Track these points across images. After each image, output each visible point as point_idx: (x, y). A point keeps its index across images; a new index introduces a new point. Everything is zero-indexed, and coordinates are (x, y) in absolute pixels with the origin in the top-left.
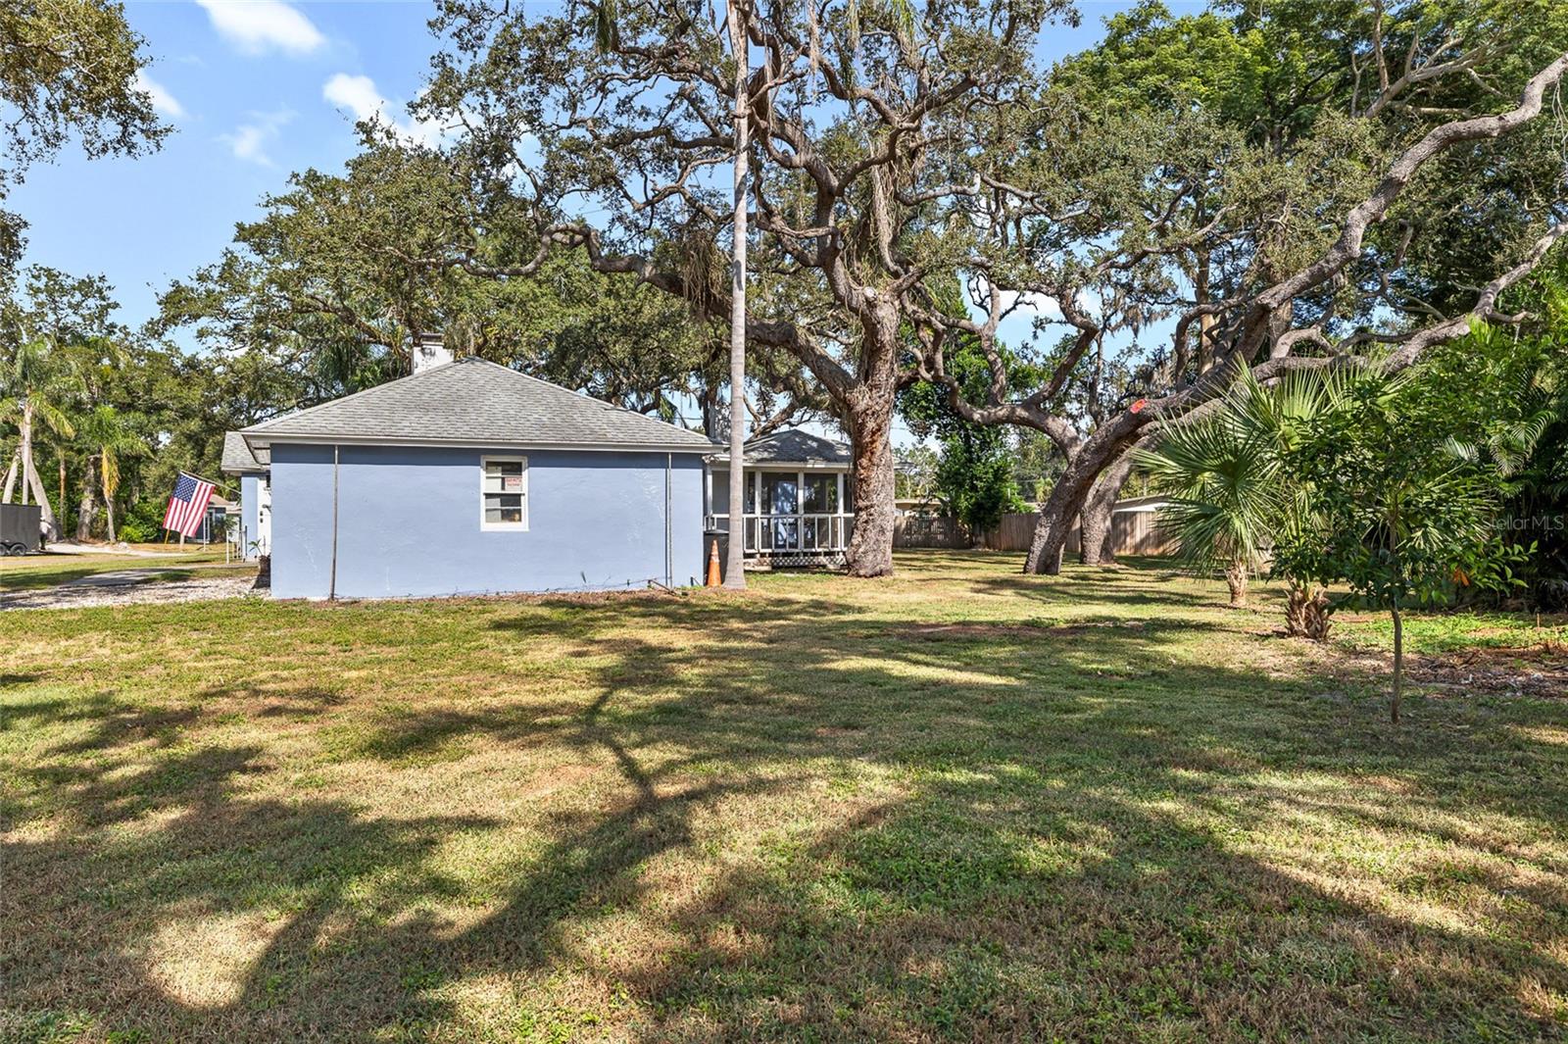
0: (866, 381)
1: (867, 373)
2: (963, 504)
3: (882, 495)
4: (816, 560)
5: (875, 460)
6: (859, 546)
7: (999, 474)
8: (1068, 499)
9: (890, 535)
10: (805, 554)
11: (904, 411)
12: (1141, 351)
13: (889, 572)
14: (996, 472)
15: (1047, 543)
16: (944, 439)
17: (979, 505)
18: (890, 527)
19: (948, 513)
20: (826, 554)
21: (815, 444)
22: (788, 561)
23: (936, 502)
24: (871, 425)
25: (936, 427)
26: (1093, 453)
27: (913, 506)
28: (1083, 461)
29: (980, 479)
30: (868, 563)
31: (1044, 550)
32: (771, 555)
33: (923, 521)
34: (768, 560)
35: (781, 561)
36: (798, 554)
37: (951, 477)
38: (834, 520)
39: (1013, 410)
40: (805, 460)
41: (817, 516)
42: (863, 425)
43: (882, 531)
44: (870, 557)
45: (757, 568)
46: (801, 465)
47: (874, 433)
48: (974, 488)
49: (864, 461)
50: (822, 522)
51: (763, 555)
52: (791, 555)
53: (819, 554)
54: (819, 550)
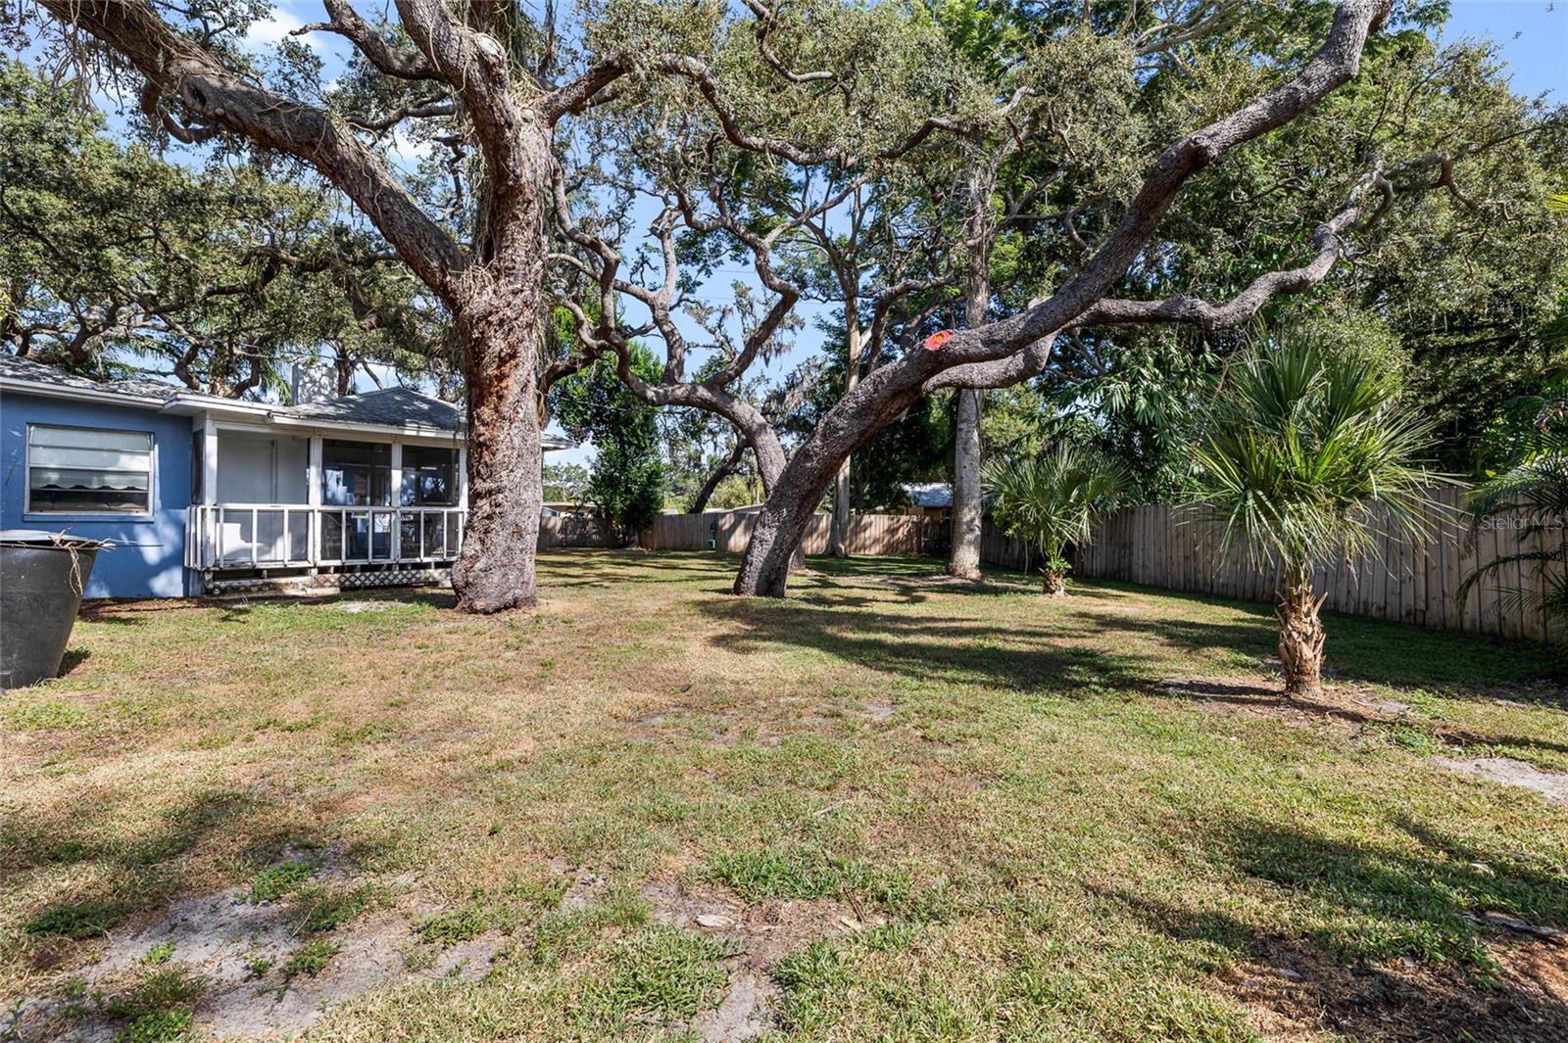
0: (487, 258)
1: (490, 245)
2: (619, 506)
3: (519, 473)
4: (423, 574)
5: (505, 409)
6: (475, 558)
7: (653, 477)
8: (807, 486)
9: (531, 540)
10: (403, 567)
11: (561, 416)
12: (768, 381)
13: (531, 601)
14: (649, 478)
15: (773, 550)
16: (600, 445)
17: (633, 507)
18: (531, 525)
19: (603, 517)
20: (438, 565)
21: (426, 407)
22: (372, 578)
23: (590, 504)
24: (497, 344)
25: (591, 433)
26: (853, 417)
27: (568, 509)
28: (836, 429)
29: (635, 482)
30: (492, 589)
31: (767, 560)
32: (337, 569)
33: (578, 521)
34: (334, 577)
35: (358, 579)
36: (389, 567)
37: (605, 483)
38: (452, 518)
39: (694, 389)
40: (401, 424)
41: (423, 510)
42: (482, 342)
43: (518, 533)
44: (496, 578)
45: (310, 592)
46: (393, 430)
47: (502, 361)
48: (628, 490)
49: (486, 412)
50: (432, 520)
51: (323, 570)
52: (378, 568)
53: (426, 566)
54: (426, 560)
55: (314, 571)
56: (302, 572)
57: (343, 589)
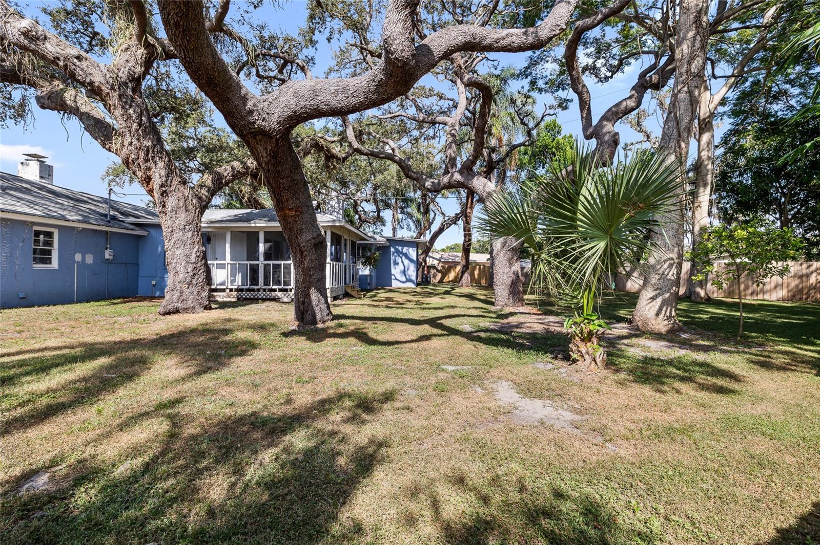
4: (273, 294)
22: (250, 295)
32: (236, 290)
35: (244, 295)
41: (272, 263)
45: (225, 300)
50: (276, 267)
51: (231, 290)
52: (253, 290)
53: (275, 290)
54: (274, 287)
55: (228, 290)
56: (223, 290)
57: (239, 299)
